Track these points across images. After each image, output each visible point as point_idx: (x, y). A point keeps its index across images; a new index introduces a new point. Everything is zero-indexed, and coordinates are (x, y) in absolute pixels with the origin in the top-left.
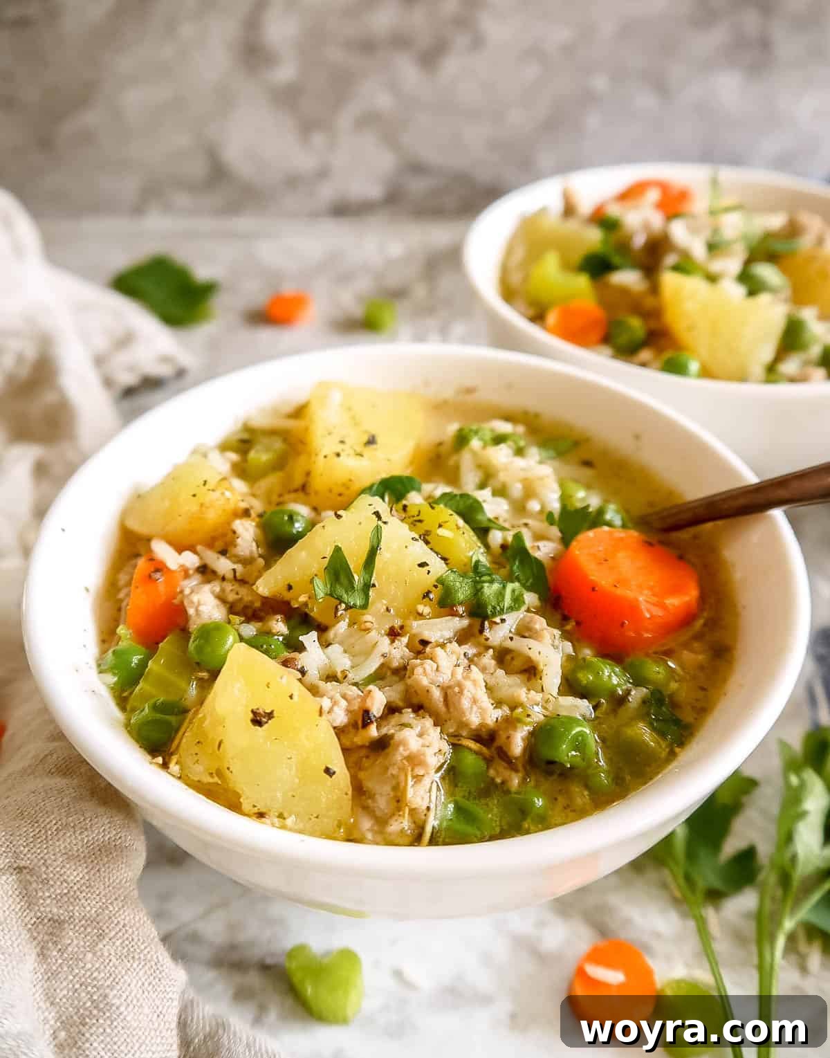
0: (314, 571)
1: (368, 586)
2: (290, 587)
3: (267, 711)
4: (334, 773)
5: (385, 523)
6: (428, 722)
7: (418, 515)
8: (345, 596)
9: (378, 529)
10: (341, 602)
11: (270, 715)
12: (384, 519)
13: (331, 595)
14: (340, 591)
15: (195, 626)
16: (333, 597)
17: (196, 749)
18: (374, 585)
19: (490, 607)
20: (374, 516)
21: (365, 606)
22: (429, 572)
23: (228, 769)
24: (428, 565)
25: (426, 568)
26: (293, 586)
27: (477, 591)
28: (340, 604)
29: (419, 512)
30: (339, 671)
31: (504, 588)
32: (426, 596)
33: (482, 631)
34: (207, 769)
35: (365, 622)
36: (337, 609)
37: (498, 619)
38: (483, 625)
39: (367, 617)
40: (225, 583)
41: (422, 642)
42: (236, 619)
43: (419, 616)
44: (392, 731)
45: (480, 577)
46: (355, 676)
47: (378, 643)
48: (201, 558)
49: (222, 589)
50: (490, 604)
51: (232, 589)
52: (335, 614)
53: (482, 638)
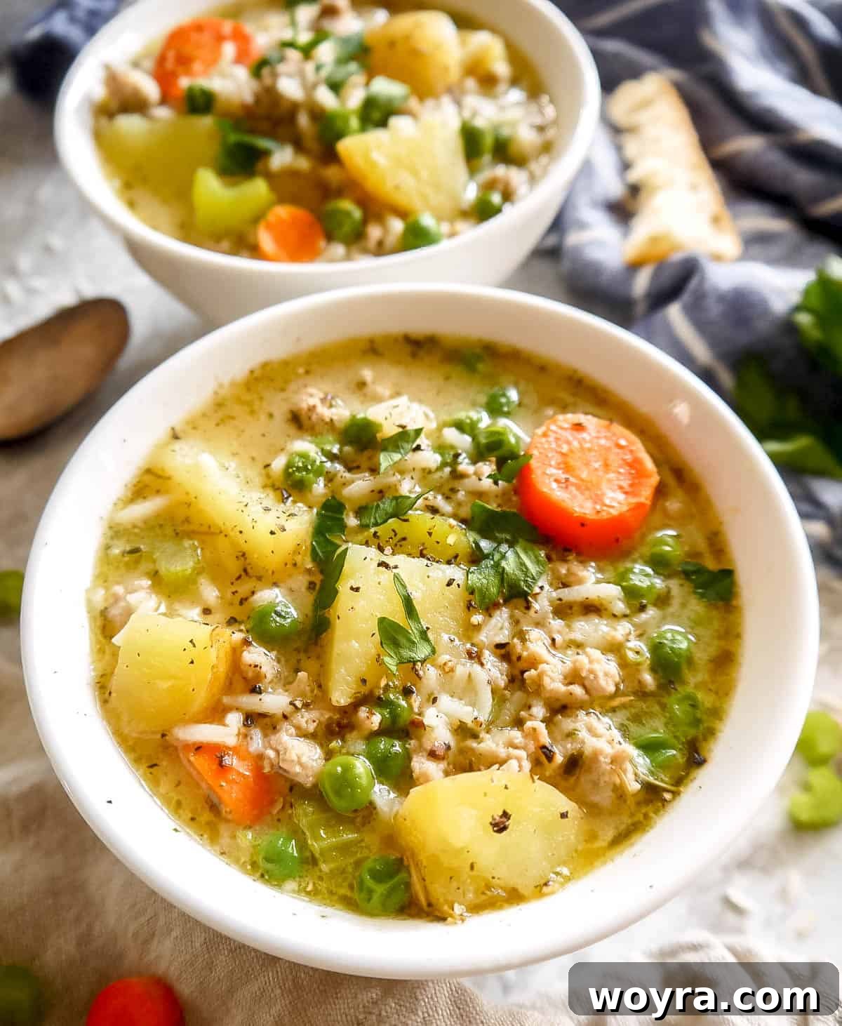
0: (373, 651)
1: (424, 634)
2: (364, 681)
3: (500, 814)
4: (567, 812)
5: (396, 567)
7: (396, 535)
8: (413, 655)
9: (396, 577)
10: (415, 663)
11: (505, 815)
12: (391, 565)
13: (401, 663)
14: (406, 653)
15: (311, 779)
16: (403, 663)
17: (454, 884)
18: (428, 628)
19: (522, 583)
20: (380, 568)
21: (434, 651)
22: (458, 586)
23: (493, 878)
24: (454, 580)
25: (455, 583)
26: (366, 678)
27: (501, 574)
28: (414, 664)
29: (394, 531)
30: (469, 721)
31: (519, 557)
32: (469, 606)
33: (528, 607)
34: (476, 892)
35: (445, 664)
36: (416, 670)
37: (537, 590)
38: (528, 602)
39: (444, 658)
40: (292, 719)
41: (500, 646)
42: (335, 744)
43: (478, 628)
44: (569, 746)
45: (493, 559)
46: (484, 717)
47: (473, 675)
48: (237, 709)
49: (298, 728)
50: (520, 580)
51: (306, 719)
52: (418, 675)
53: (532, 612)
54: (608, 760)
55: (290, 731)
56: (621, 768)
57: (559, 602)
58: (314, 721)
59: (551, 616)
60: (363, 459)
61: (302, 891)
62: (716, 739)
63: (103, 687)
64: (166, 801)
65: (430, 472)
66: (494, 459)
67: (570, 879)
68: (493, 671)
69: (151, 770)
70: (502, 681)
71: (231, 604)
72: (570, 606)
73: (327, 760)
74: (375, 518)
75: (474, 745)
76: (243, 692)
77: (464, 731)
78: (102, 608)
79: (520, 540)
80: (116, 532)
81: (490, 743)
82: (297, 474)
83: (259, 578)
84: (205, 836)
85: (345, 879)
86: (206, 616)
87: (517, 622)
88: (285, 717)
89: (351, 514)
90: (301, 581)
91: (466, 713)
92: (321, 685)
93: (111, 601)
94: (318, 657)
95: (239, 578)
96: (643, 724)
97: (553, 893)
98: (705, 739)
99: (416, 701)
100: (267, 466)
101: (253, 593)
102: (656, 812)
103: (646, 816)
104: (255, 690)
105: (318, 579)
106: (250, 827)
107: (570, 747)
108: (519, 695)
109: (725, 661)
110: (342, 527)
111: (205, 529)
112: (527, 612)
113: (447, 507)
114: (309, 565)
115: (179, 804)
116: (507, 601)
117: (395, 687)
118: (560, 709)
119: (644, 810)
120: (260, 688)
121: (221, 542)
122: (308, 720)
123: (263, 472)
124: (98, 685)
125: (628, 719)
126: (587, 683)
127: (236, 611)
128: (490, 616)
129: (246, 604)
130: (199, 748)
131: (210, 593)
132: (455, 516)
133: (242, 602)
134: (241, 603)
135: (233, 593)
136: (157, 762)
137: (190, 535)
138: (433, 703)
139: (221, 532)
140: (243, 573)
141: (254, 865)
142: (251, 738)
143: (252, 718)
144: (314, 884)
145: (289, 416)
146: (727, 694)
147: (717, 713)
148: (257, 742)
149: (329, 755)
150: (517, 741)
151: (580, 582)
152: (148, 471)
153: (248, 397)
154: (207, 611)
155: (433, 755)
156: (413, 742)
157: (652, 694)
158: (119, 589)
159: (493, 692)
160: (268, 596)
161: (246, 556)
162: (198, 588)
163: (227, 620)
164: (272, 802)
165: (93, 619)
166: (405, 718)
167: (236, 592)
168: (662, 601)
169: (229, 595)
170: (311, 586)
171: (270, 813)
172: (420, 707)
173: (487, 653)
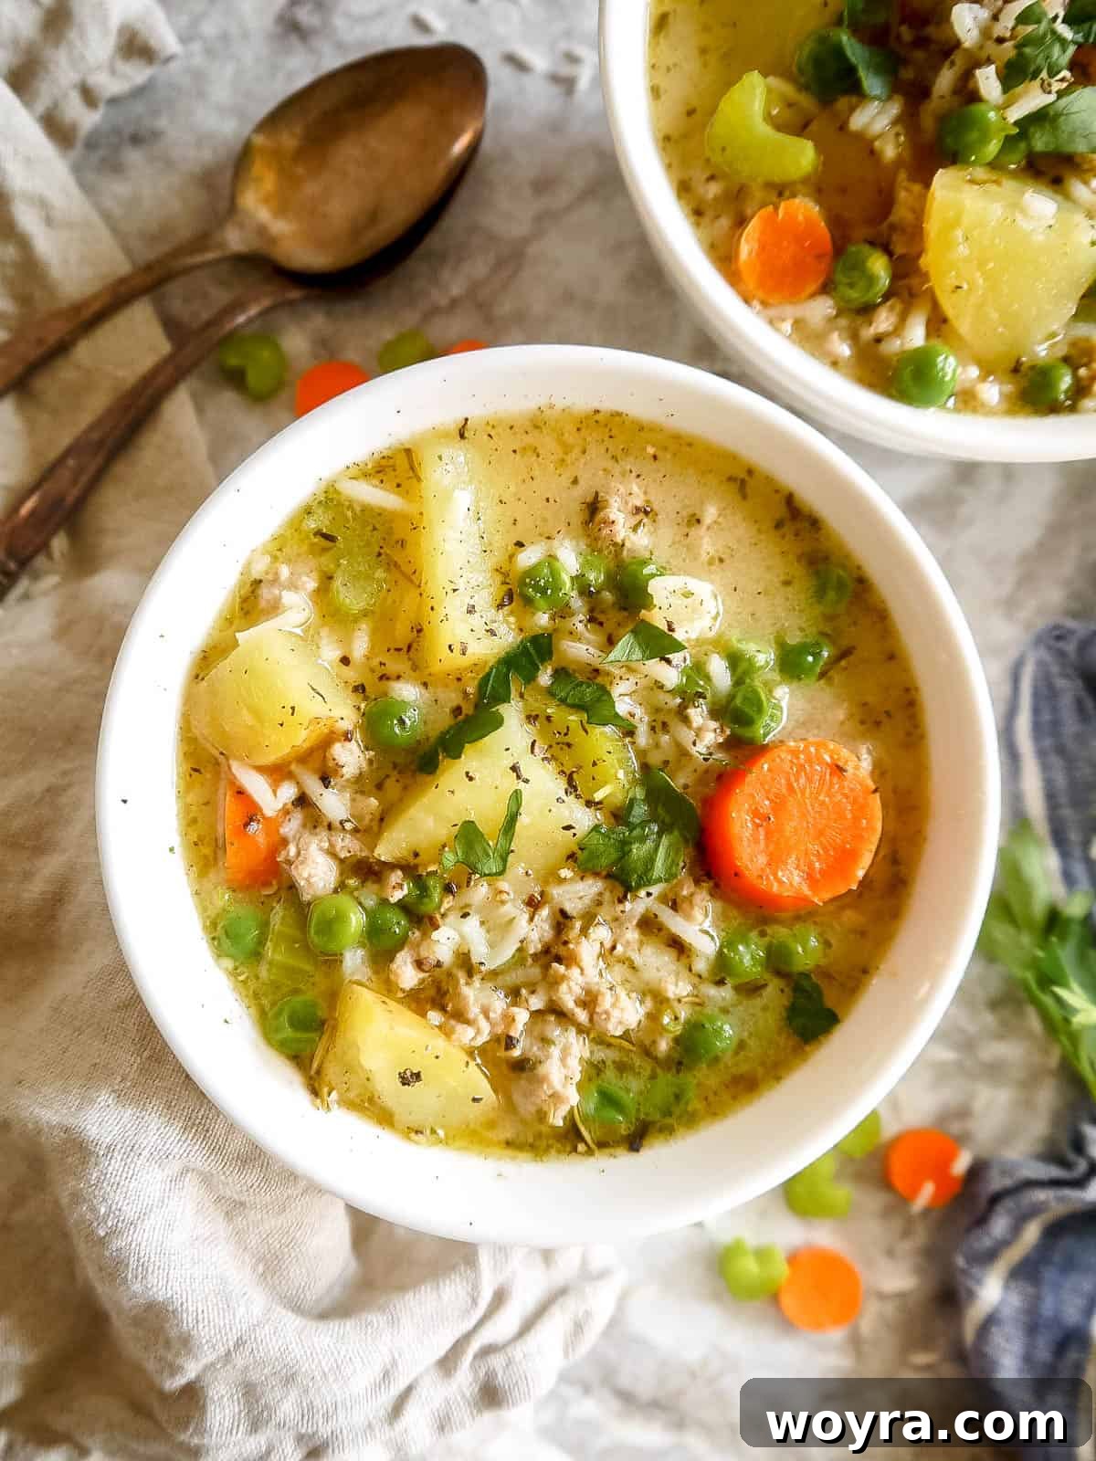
0: (444, 839)
1: (505, 853)
2: (416, 855)
3: (415, 1072)
4: (482, 1100)
5: (526, 781)
6: (572, 1032)
7: (566, 734)
8: (479, 864)
9: (517, 795)
11: (417, 1076)
12: (526, 774)
13: (463, 864)
14: (472, 860)
15: (309, 897)
16: (465, 864)
17: (346, 1078)
18: (513, 852)
19: (637, 875)
20: (511, 772)
21: (501, 873)
22: (575, 835)
24: (573, 828)
25: (573, 831)
26: (421, 854)
27: (624, 854)
28: (474, 873)
29: (568, 728)
30: (475, 959)
31: (656, 849)
32: (571, 856)
33: (621, 901)
34: (358, 1096)
35: (501, 892)
36: (470, 878)
37: (642, 893)
38: (625, 897)
39: (503, 885)
40: (333, 834)
41: (563, 913)
42: (352, 882)
43: (562, 881)
44: (535, 1048)
45: (631, 831)
46: (491, 965)
47: (516, 920)
48: (298, 783)
49: (331, 845)
50: (636, 872)
51: (343, 845)
52: (469, 883)
53: (620, 907)
54: (550, 1092)
55: (322, 844)
56: (555, 1105)
57: (653, 916)
58: (350, 852)
59: (635, 922)
60: (612, 618)
61: (234, 973)
62: (667, 1140)
63: (206, 661)
64: (186, 808)
65: (661, 687)
66: (728, 732)
67: (441, 1142)
68: (536, 931)
69: (192, 773)
70: (534, 947)
71: (373, 671)
72: (660, 928)
73: (335, 891)
74: (568, 694)
75: (462, 981)
76: (315, 771)
77: (465, 962)
78: (258, 578)
79: (676, 833)
80: (330, 499)
81: (473, 994)
82: (531, 590)
83: (415, 668)
84: (194, 868)
85: (274, 993)
86: (341, 664)
87: (599, 903)
88: (330, 827)
89: (549, 671)
90: (452, 698)
91: (480, 951)
92: (383, 819)
93: (270, 577)
94: (405, 788)
95: (398, 650)
96: (622, 1077)
97: (417, 1143)
98: (661, 1130)
99: (448, 902)
100: (520, 544)
101: (398, 677)
102: (559, 1152)
103: (549, 1147)
104: (325, 780)
105: (468, 709)
106: (234, 891)
107: (535, 1051)
108: (535, 972)
109: (746, 1085)
110: (530, 678)
111: (408, 569)
112: (616, 902)
113: (643, 738)
114: (470, 690)
115: (194, 821)
116: (609, 876)
117: (442, 877)
118: (556, 1011)
119: (551, 1142)
120: (330, 782)
121: (410, 599)
122: (347, 845)
123: (511, 547)
124: (204, 654)
125: (614, 1062)
126: (595, 1016)
127: (370, 681)
128: (582, 878)
129: (384, 682)
130: (241, 792)
131: (360, 645)
132: (641, 754)
133: (383, 677)
134: (381, 678)
135: (381, 664)
136: (202, 770)
137: (392, 565)
138: (462, 917)
139: (419, 586)
140: (405, 649)
141: (214, 925)
142: (290, 820)
143: (302, 801)
144: (247, 978)
145: (589, 499)
146: (715, 1114)
147: (691, 1120)
148: (291, 827)
149: (341, 887)
150: (492, 1015)
151: (688, 917)
152: (408, 452)
153: (570, 438)
154: (345, 661)
155: (419, 964)
156: (417, 934)
157: (655, 1059)
158: (285, 572)
159: (520, 950)
160: (407, 691)
161: (421, 634)
162: (354, 630)
163: (356, 684)
164: (267, 884)
165: (241, 585)
166: (427, 907)
167: (384, 664)
168: (750, 989)
169: (375, 662)
170: (457, 711)
171: (259, 891)
172: (448, 910)
173: (545, 912)
